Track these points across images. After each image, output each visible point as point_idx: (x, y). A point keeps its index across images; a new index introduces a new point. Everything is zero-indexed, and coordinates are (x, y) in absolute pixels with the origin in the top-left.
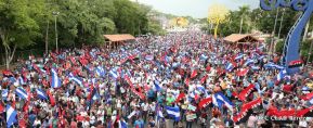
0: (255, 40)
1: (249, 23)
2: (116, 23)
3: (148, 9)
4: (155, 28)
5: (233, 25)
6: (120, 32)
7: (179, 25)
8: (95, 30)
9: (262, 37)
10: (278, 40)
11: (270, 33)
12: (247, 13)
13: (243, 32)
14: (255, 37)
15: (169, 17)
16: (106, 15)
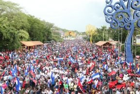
0: (111, 45)
1: (107, 36)
2: (30, 34)
3: (51, 25)
4: (56, 37)
5: (100, 36)
6: (32, 40)
7: (70, 36)
8: (14, 38)
9: (114, 43)
10: (121, 44)
11: (117, 40)
12: (106, 30)
13: (105, 40)
14: (111, 43)
15: (64, 31)
16: (23, 28)
